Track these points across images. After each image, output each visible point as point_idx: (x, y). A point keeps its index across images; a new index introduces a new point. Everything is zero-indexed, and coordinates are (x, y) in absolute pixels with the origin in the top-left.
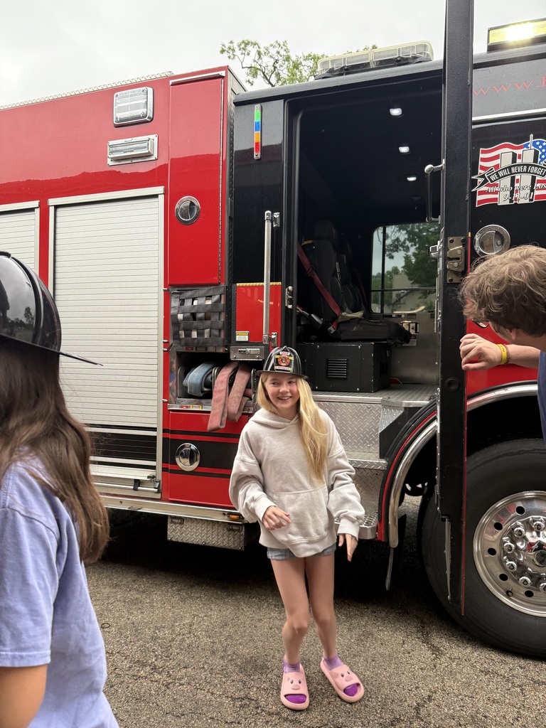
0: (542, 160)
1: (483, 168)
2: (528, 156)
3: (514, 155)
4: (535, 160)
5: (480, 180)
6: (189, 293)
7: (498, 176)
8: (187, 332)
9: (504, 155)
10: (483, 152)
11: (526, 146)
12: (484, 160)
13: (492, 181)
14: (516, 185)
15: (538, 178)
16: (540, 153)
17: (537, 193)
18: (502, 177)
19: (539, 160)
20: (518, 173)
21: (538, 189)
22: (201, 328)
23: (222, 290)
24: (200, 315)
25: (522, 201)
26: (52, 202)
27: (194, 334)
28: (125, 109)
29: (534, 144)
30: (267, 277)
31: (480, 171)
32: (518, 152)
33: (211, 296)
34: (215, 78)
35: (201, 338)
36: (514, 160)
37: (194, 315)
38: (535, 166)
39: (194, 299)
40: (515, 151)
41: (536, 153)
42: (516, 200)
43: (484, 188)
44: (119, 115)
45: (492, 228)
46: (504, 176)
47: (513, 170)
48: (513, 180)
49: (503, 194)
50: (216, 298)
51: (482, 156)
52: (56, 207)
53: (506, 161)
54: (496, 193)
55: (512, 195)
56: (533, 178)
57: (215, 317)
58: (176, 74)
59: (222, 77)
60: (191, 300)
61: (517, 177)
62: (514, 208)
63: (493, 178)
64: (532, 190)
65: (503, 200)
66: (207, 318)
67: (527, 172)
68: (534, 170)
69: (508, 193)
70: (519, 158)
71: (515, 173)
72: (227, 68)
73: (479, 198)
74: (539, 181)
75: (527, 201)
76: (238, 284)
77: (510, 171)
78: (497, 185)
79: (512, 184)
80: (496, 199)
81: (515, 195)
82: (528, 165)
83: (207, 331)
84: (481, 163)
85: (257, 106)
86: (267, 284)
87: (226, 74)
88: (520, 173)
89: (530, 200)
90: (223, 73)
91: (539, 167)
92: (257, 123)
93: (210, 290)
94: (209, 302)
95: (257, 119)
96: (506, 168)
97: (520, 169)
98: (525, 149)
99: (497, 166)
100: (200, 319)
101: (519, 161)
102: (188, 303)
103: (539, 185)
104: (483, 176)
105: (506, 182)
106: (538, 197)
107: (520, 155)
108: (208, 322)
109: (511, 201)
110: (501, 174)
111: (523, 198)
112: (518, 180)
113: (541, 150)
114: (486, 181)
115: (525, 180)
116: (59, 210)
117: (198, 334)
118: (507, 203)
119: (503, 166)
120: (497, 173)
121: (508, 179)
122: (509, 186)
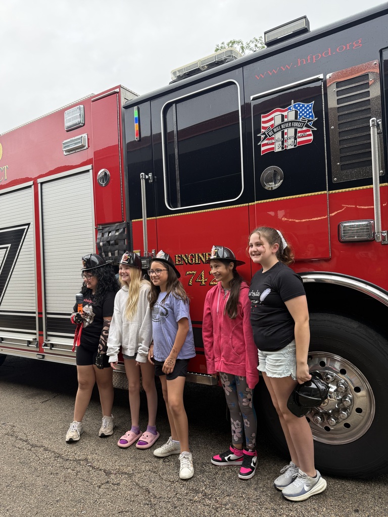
0: (300, 117)
1: (264, 128)
2: (291, 116)
3: (283, 116)
4: (296, 118)
5: (263, 137)
6: (107, 229)
7: (274, 132)
8: (106, 253)
9: (276, 117)
10: (264, 117)
11: (290, 109)
12: (265, 122)
13: (270, 136)
14: (285, 136)
15: (299, 130)
16: (299, 112)
17: (299, 140)
18: (276, 132)
19: (299, 117)
20: (286, 128)
21: (299, 137)
22: (113, 250)
23: (124, 226)
24: (112, 242)
25: (290, 147)
26: (40, 180)
27: (110, 254)
28: (69, 120)
29: (295, 106)
30: (144, 215)
31: (262, 130)
32: (285, 114)
33: (118, 230)
34: (114, 94)
35: (113, 257)
36: (283, 120)
37: (108, 242)
38: (296, 122)
39: (109, 232)
40: (283, 113)
41: (296, 112)
42: (286, 147)
43: (265, 142)
44: (68, 124)
45: (269, 170)
46: (277, 132)
47: (283, 127)
48: (283, 133)
49: (277, 144)
50: (121, 231)
51: (263, 120)
52: (42, 183)
53: (278, 121)
54: (273, 144)
55: (283, 144)
56: (296, 130)
57: (121, 243)
58: (96, 94)
59: (117, 92)
60: (108, 233)
61: (286, 131)
62: (285, 153)
63: (270, 134)
64: (295, 139)
65: (278, 149)
66: (116, 243)
67: (291, 127)
68: (296, 124)
69: (281, 143)
70: (286, 118)
71: (284, 128)
72: (119, 87)
73: (263, 149)
74: (300, 132)
75: (293, 147)
76: (133, 221)
77: (281, 127)
78: (273, 138)
79: (283, 137)
80: (273, 148)
81: (285, 144)
82: (291, 122)
83: (116, 252)
84: (263, 125)
85: (136, 107)
86: (144, 220)
87: (120, 90)
88: (287, 128)
89: (295, 146)
90: (117, 90)
91: (298, 122)
92: (136, 118)
93: (118, 226)
94: (117, 234)
95: (136, 115)
96: (278, 126)
97: (287, 125)
98: (289, 111)
99: (272, 126)
100: (112, 245)
101: (286, 120)
102: (106, 235)
103: (299, 134)
104: (264, 134)
105: (278, 135)
106: (300, 143)
107: (286, 116)
108: (117, 246)
109: (283, 148)
110: (275, 130)
111: (290, 145)
112: (286, 133)
113: (299, 110)
114: (266, 136)
115: (291, 132)
116: (44, 186)
117: (112, 254)
118: (280, 150)
119: (276, 124)
120: (273, 130)
121: (280, 133)
122: (281, 138)
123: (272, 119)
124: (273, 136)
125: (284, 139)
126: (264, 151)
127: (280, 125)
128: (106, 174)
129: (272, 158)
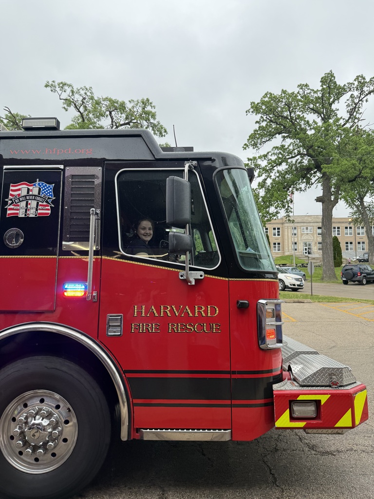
0: (43, 193)
1: (12, 195)
2: (35, 191)
3: (28, 189)
4: (39, 193)
5: (10, 202)
7: (19, 200)
9: (23, 189)
10: (12, 186)
11: (35, 185)
12: (12, 190)
13: (16, 203)
14: (29, 206)
15: (40, 203)
16: (42, 190)
17: (39, 211)
18: (22, 201)
19: (41, 193)
20: (30, 199)
21: (40, 210)
25: (31, 216)
29: (39, 184)
31: (10, 197)
32: (31, 188)
36: (28, 192)
38: (39, 196)
40: (29, 187)
41: (40, 189)
42: (28, 215)
43: (11, 207)
45: (13, 231)
47: (27, 198)
48: (27, 203)
49: (21, 210)
51: (11, 188)
53: (24, 192)
54: (18, 210)
55: (26, 212)
56: (38, 203)
61: (29, 202)
62: (27, 219)
63: (17, 201)
64: (37, 210)
65: (21, 215)
67: (34, 200)
68: (38, 198)
69: (24, 210)
73: (9, 212)
74: (41, 205)
75: (34, 216)
78: (18, 205)
79: (27, 206)
80: (17, 214)
81: (28, 212)
82: (35, 196)
84: (11, 192)
89: (36, 215)
91: (41, 197)
96: (24, 196)
97: (31, 197)
99: (19, 195)
101: (31, 193)
103: (40, 207)
104: (11, 200)
105: (23, 204)
106: (40, 214)
107: (31, 190)
109: (25, 215)
110: (21, 199)
111: (32, 214)
112: (30, 204)
113: (42, 188)
114: (12, 203)
115: (33, 204)
118: (23, 216)
119: (23, 195)
120: (19, 198)
121: (24, 203)
122: (25, 206)
123: (19, 190)
124: (19, 204)
125: (27, 207)
126: (9, 214)
127: (26, 196)
129: (16, 221)
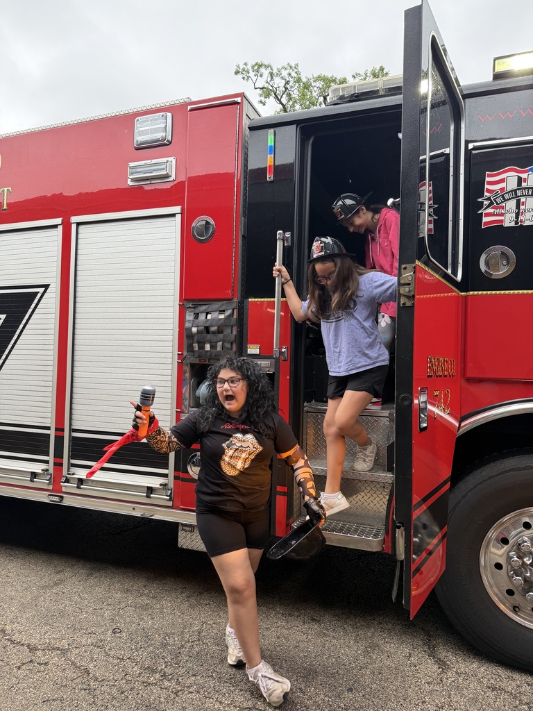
1: (489, 191)
3: (520, 180)
6: (203, 308)
7: (504, 198)
8: (201, 345)
9: (510, 179)
10: (489, 176)
11: (531, 170)
12: (490, 183)
13: (497, 204)
14: (522, 207)
18: (508, 200)
20: (523, 196)
22: (214, 341)
23: (234, 305)
24: (213, 329)
25: (527, 223)
26: (75, 219)
27: (208, 347)
28: (145, 132)
30: (278, 293)
31: (486, 194)
32: (524, 176)
33: (224, 311)
34: (232, 104)
35: (214, 351)
36: (519, 184)
37: (207, 329)
39: (207, 313)
40: (520, 175)
42: (521, 222)
43: (490, 210)
44: (139, 138)
45: (497, 250)
46: (510, 199)
47: (519, 193)
48: (518, 203)
49: (508, 216)
50: (228, 312)
51: (488, 179)
52: (78, 224)
53: (512, 184)
54: (502, 215)
55: (517, 217)
57: (227, 331)
59: (238, 103)
60: (205, 314)
61: (523, 199)
62: (519, 230)
63: (499, 200)
65: (509, 222)
66: (220, 331)
67: (532, 195)
69: (514, 215)
70: (525, 181)
71: (521, 196)
72: (242, 95)
73: (485, 219)
76: (250, 300)
77: (516, 194)
78: (502, 208)
79: (518, 206)
80: (502, 221)
81: (521, 217)
83: (220, 344)
84: (487, 186)
85: (271, 131)
86: (278, 300)
87: (242, 100)
88: (525, 195)
90: (239, 100)
92: (271, 147)
93: (222, 305)
94: (222, 316)
95: (271, 142)
96: (511, 191)
97: (525, 192)
98: (530, 173)
99: (502, 189)
100: (214, 333)
101: (524, 185)
102: (202, 317)
104: (489, 199)
105: (511, 204)
107: (525, 179)
108: (221, 336)
109: (517, 223)
110: (506, 196)
111: (528, 220)
112: (523, 203)
114: (491, 203)
116: (81, 227)
117: (211, 347)
118: (513, 224)
119: (509, 189)
120: (503, 196)
121: (514, 202)
122: (514, 208)
123: (502, 181)
124: (503, 204)
125: (519, 210)
126: (486, 223)
127: (515, 191)
128: (207, 223)
129: (499, 234)
